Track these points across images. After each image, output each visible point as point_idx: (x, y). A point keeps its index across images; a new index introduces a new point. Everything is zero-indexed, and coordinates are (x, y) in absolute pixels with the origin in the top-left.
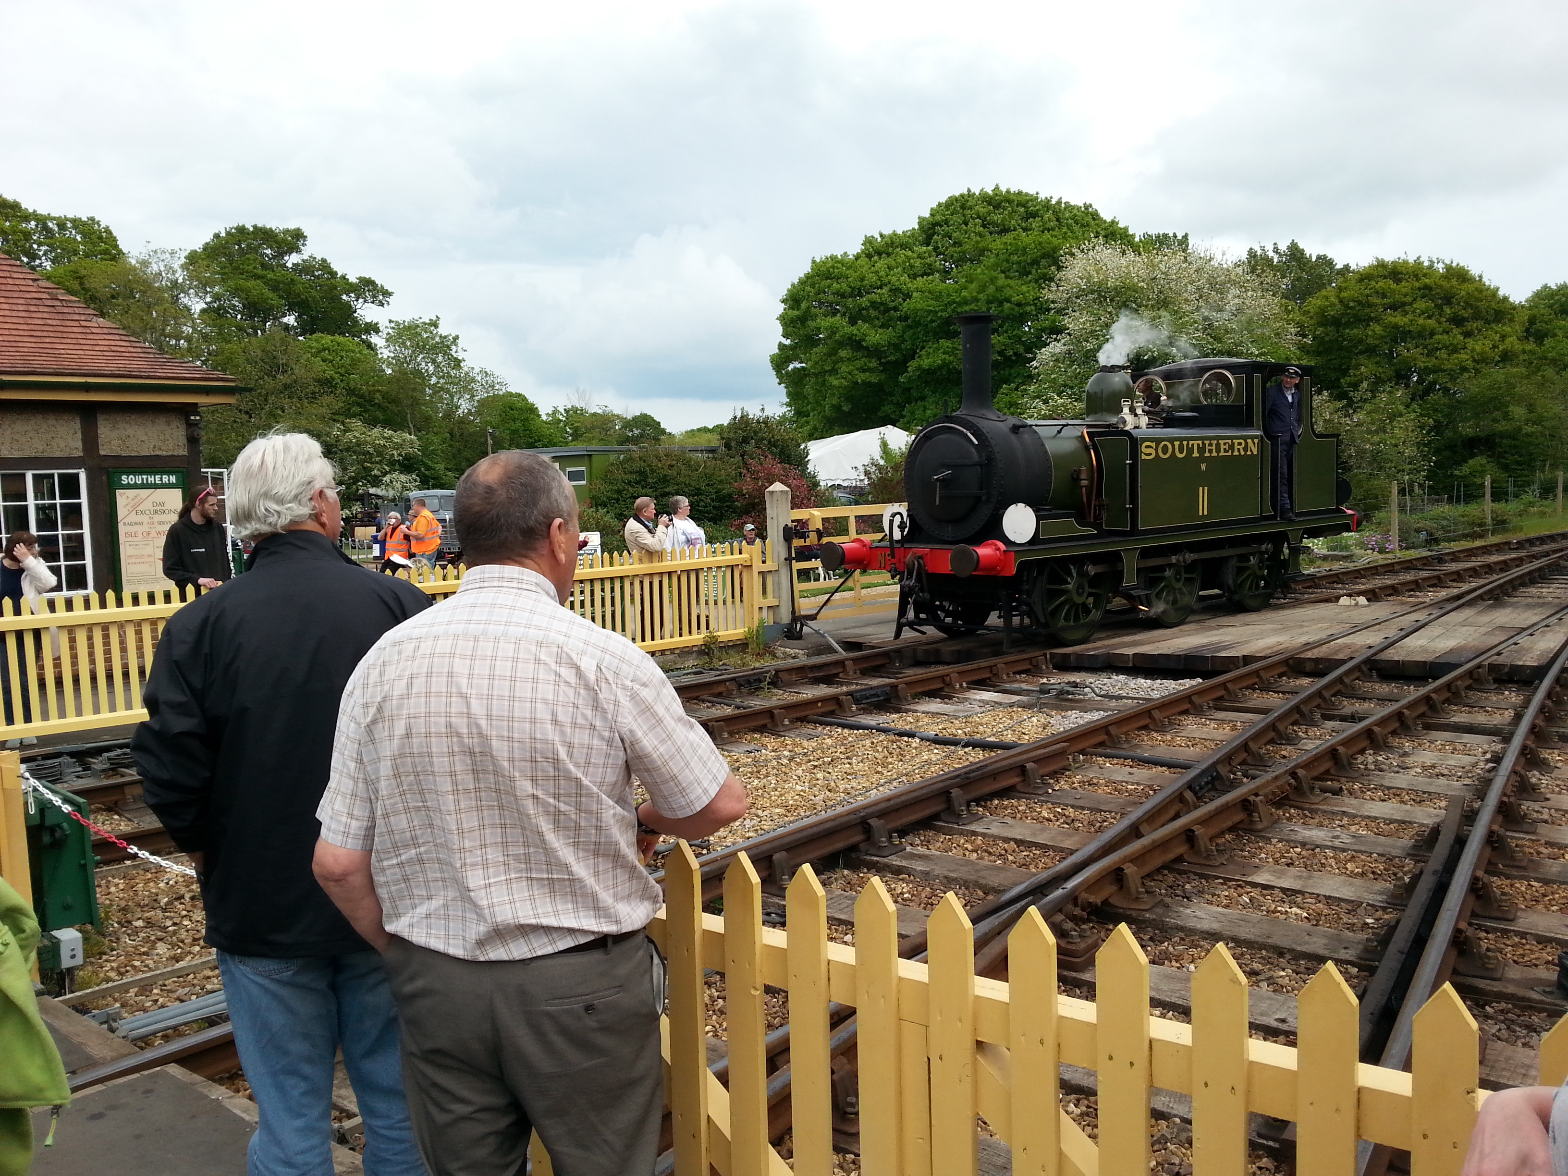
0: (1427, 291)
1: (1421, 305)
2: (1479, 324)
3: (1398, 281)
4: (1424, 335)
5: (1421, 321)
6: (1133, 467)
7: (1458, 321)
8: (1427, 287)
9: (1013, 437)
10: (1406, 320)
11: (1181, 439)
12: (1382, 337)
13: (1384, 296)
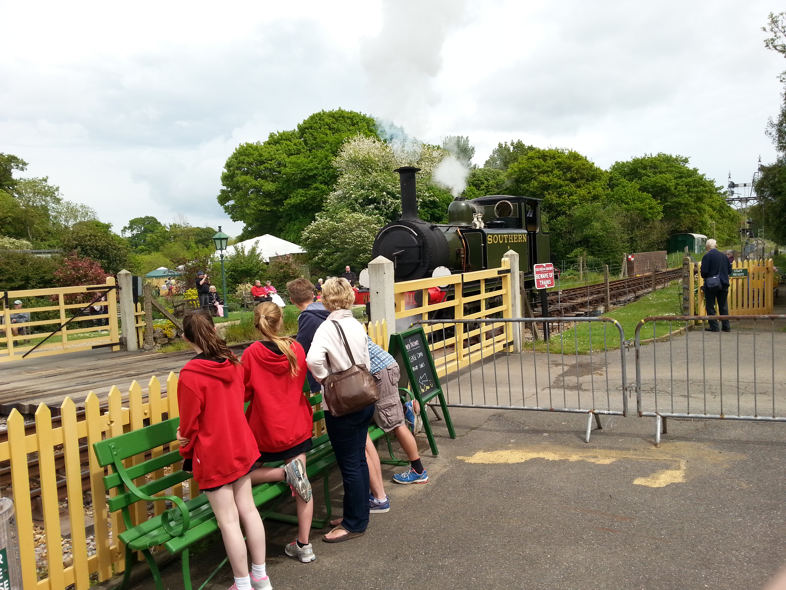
0: (559, 165)
1: (556, 172)
2: (583, 181)
3: (545, 160)
4: (558, 187)
5: (556, 180)
6: (485, 247)
7: (573, 180)
8: (560, 163)
9: (431, 232)
10: (548, 179)
11: (501, 234)
12: (537, 188)
13: (538, 167)
